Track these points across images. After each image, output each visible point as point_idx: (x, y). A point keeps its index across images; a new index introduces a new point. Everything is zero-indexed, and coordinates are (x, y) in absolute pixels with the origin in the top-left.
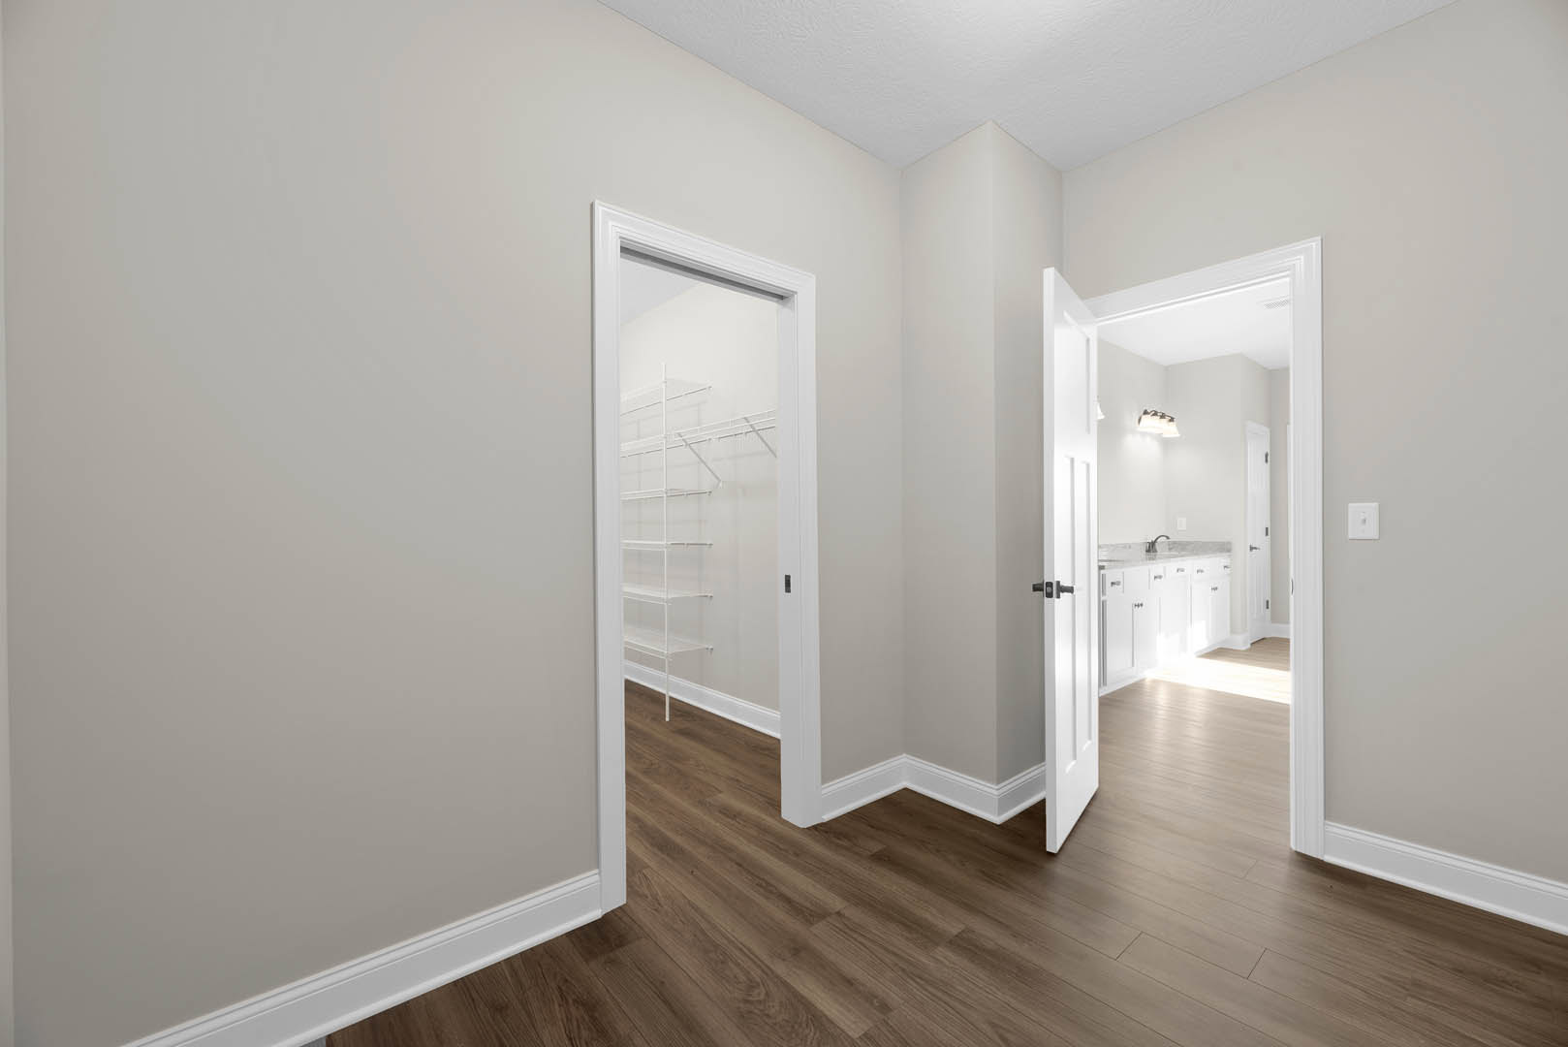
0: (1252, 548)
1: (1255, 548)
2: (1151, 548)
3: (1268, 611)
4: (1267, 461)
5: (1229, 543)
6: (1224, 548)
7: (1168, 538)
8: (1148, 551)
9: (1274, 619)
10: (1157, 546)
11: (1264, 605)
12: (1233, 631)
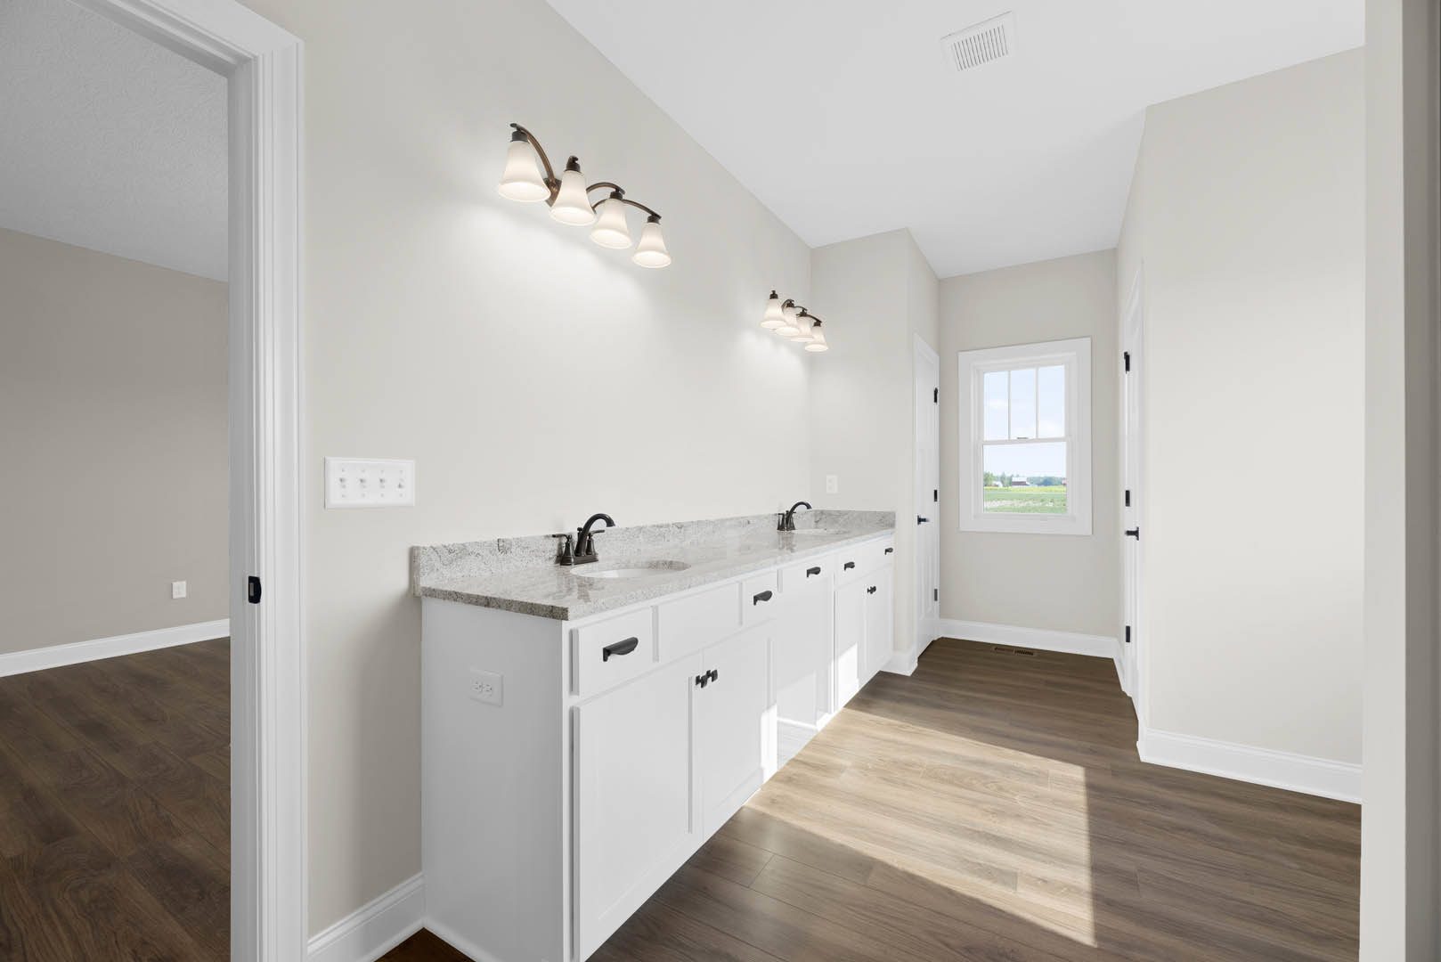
0: (920, 520)
1: (924, 520)
2: (786, 522)
3: (937, 603)
4: (936, 401)
5: (893, 515)
6: (886, 521)
7: (808, 507)
8: (781, 528)
9: (943, 614)
10: (795, 519)
11: (931, 594)
12: (895, 648)
